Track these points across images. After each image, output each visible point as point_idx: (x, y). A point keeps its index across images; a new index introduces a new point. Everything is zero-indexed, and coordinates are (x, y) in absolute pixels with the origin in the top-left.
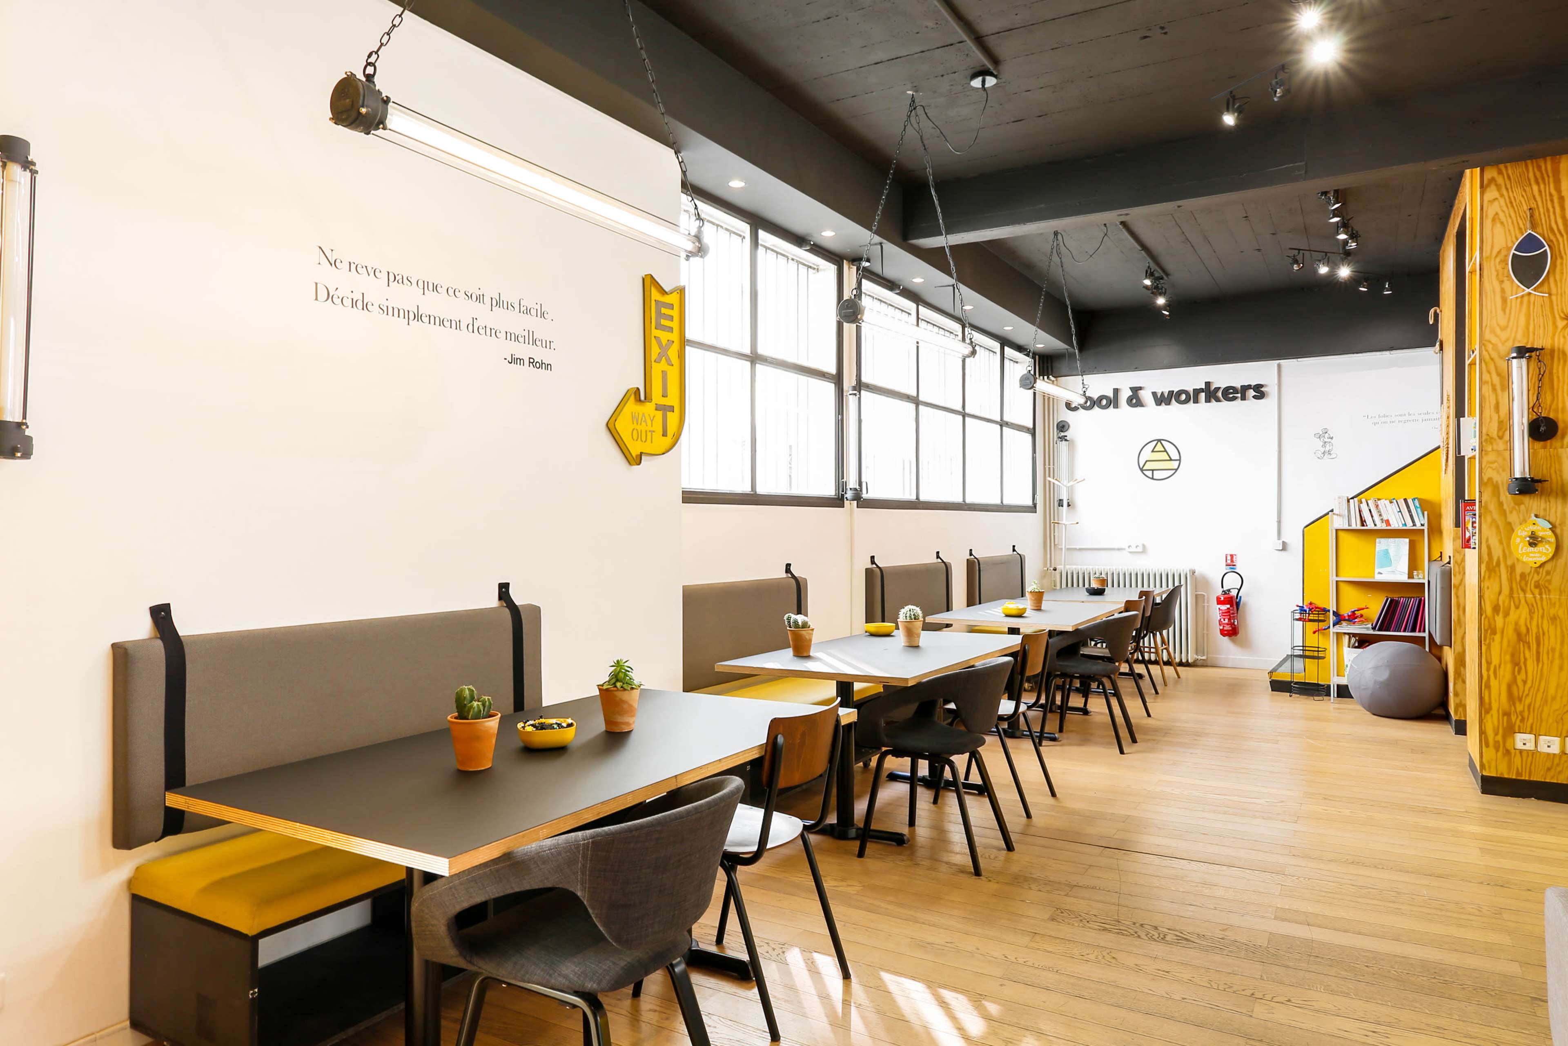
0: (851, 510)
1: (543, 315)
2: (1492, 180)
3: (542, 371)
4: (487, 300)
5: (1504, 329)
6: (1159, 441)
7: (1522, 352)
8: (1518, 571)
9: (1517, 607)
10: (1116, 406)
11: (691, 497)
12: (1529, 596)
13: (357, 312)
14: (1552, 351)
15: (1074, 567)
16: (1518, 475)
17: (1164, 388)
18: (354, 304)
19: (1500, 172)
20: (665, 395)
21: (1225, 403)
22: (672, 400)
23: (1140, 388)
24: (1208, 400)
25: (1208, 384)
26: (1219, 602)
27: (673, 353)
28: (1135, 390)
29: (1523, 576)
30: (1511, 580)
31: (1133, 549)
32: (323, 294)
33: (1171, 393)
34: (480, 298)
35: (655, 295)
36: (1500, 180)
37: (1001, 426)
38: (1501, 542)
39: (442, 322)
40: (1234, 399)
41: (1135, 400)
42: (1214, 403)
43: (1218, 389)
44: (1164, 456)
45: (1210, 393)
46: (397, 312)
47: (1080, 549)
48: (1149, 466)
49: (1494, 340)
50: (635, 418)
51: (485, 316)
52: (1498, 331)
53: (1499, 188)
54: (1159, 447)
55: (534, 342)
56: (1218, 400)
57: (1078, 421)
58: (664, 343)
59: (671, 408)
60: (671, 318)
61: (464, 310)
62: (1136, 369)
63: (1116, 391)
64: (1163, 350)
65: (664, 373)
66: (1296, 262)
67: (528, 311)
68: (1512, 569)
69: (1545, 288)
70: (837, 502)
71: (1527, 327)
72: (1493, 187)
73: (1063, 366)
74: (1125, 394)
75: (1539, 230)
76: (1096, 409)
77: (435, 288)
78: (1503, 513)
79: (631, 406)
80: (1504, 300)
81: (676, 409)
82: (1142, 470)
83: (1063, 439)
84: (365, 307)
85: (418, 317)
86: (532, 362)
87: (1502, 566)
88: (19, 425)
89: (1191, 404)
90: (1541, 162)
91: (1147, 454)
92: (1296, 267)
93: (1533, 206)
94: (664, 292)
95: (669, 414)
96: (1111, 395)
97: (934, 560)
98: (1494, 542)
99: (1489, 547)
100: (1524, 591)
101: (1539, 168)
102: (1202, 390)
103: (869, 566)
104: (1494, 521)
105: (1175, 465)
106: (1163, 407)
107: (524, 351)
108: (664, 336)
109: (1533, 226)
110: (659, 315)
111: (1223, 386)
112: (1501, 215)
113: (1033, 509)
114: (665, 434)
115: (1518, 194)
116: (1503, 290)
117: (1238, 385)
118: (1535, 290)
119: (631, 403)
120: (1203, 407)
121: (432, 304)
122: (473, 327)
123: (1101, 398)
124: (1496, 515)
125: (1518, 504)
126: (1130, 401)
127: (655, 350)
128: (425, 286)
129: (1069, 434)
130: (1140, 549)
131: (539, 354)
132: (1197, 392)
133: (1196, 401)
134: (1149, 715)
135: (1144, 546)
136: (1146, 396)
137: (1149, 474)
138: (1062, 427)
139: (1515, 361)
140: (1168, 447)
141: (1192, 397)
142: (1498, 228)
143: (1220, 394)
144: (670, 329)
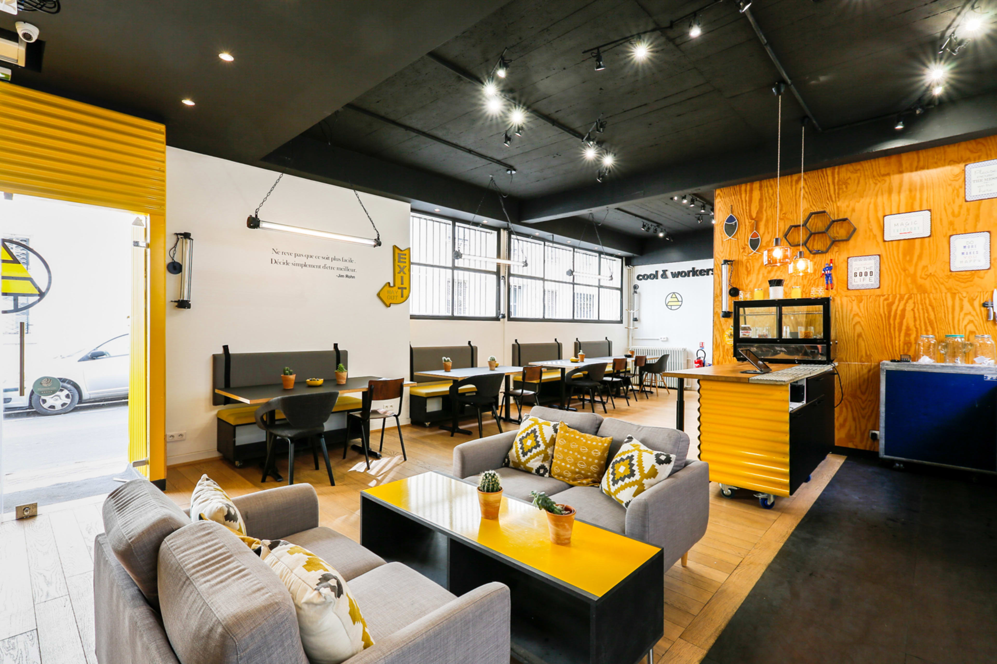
0: (504, 323)
1: (351, 261)
2: (719, 194)
3: (351, 279)
4: (330, 259)
5: (722, 252)
6: (674, 293)
7: (726, 262)
8: (726, 348)
9: (725, 362)
10: (657, 278)
11: (413, 317)
12: (729, 358)
13: (285, 266)
14: (738, 261)
15: (646, 347)
16: (724, 310)
17: (676, 270)
18: (284, 263)
19: (721, 191)
20: (402, 284)
21: (700, 277)
22: (407, 286)
23: (667, 271)
24: (693, 275)
25: (693, 268)
26: (696, 363)
27: (406, 270)
28: (665, 271)
29: (727, 350)
30: (723, 351)
31: (663, 339)
32: (274, 262)
33: (679, 272)
34: (328, 258)
35: (397, 251)
36: (721, 194)
37: (599, 288)
38: (720, 336)
39: (314, 267)
40: (704, 275)
41: (664, 276)
42: (696, 277)
43: (697, 271)
44: (676, 300)
45: (694, 272)
46: (298, 265)
47: (642, 339)
48: (670, 304)
49: (719, 257)
50: (388, 292)
51: (329, 263)
52: (720, 253)
53: (721, 198)
54: (674, 296)
55: (348, 270)
56: (697, 275)
57: (643, 284)
58: (402, 267)
59: (405, 288)
60: (405, 258)
61: (322, 262)
62: (663, 263)
63: (657, 272)
64: (674, 254)
65: (402, 277)
66: (699, 219)
67: (346, 261)
68: (724, 346)
69: (736, 237)
70: (497, 319)
71: (730, 252)
72: (719, 197)
73: (635, 261)
74: (660, 273)
75: (734, 214)
76: (649, 279)
77: (311, 257)
78: (721, 325)
79: (387, 288)
80: (722, 241)
81: (408, 288)
82: (667, 306)
83: (635, 292)
84: (287, 264)
85: (305, 266)
86: (347, 276)
87: (721, 346)
88: (187, 301)
89: (686, 277)
90: (735, 187)
91: (669, 299)
92: (699, 222)
93: (732, 204)
94: (401, 251)
95: (404, 290)
96: (654, 273)
97: (554, 342)
98: (718, 336)
99: (716, 339)
100: (728, 356)
101: (735, 189)
102: (691, 271)
103: (514, 343)
104: (718, 328)
105: (680, 303)
106: (675, 279)
107: (344, 273)
108: (402, 265)
109: (732, 212)
110: (400, 258)
111: (700, 269)
112: (722, 208)
113: (621, 322)
114: (402, 297)
115: (727, 199)
116: (722, 238)
117: (705, 269)
118: (733, 237)
119: (387, 287)
120: (691, 279)
121: (309, 261)
122: (325, 267)
123: (651, 275)
124: (719, 326)
125: (726, 321)
126: (662, 276)
127: (397, 270)
128: (308, 257)
129: (638, 291)
130: (665, 340)
131: (349, 274)
132: (689, 272)
133: (689, 276)
134: (629, 405)
135: (667, 338)
136: (669, 274)
137: (670, 307)
138: (635, 287)
139: (723, 266)
140: (677, 295)
141: (687, 274)
142: (721, 213)
143: (698, 273)
144: (405, 262)
